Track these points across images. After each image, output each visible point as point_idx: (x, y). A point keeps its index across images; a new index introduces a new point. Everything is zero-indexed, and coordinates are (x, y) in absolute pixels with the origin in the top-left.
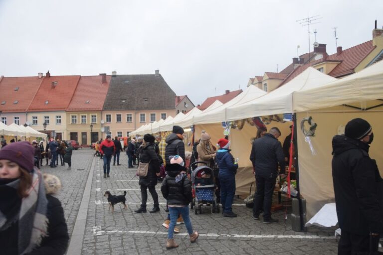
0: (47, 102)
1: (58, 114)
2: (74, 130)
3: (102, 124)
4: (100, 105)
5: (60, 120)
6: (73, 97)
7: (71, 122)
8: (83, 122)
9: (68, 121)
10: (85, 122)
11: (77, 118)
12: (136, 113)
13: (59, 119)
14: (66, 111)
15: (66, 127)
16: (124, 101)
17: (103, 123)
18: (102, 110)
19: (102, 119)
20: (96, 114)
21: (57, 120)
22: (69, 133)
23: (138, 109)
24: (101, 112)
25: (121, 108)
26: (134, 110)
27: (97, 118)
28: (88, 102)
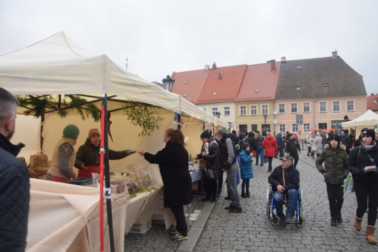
0: (215, 94)
1: (227, 106)
2: (243, 122)
3: (275, 115)
4: (272, 94)
5: (228, 112)
6: (241, 86)
7: (240, 114)
8: (252, 113)
9: (236, 112)
10: (255, 113)
11: (246, 109)
12: (314, 102)
13: (227, 110)
14: (234, 102)
15: (234, 118)
16: (299, 89)
17: (276, 113)
18: (275, 99)
19: (274, 109)
20: (268, 104)
21: (226, 112)
22: (238, 125)
23: (318, 96)
24: (273, 101)
25: (296, 96)
26: (312, 97)
27: (268, 108)
28: (257, 91)
